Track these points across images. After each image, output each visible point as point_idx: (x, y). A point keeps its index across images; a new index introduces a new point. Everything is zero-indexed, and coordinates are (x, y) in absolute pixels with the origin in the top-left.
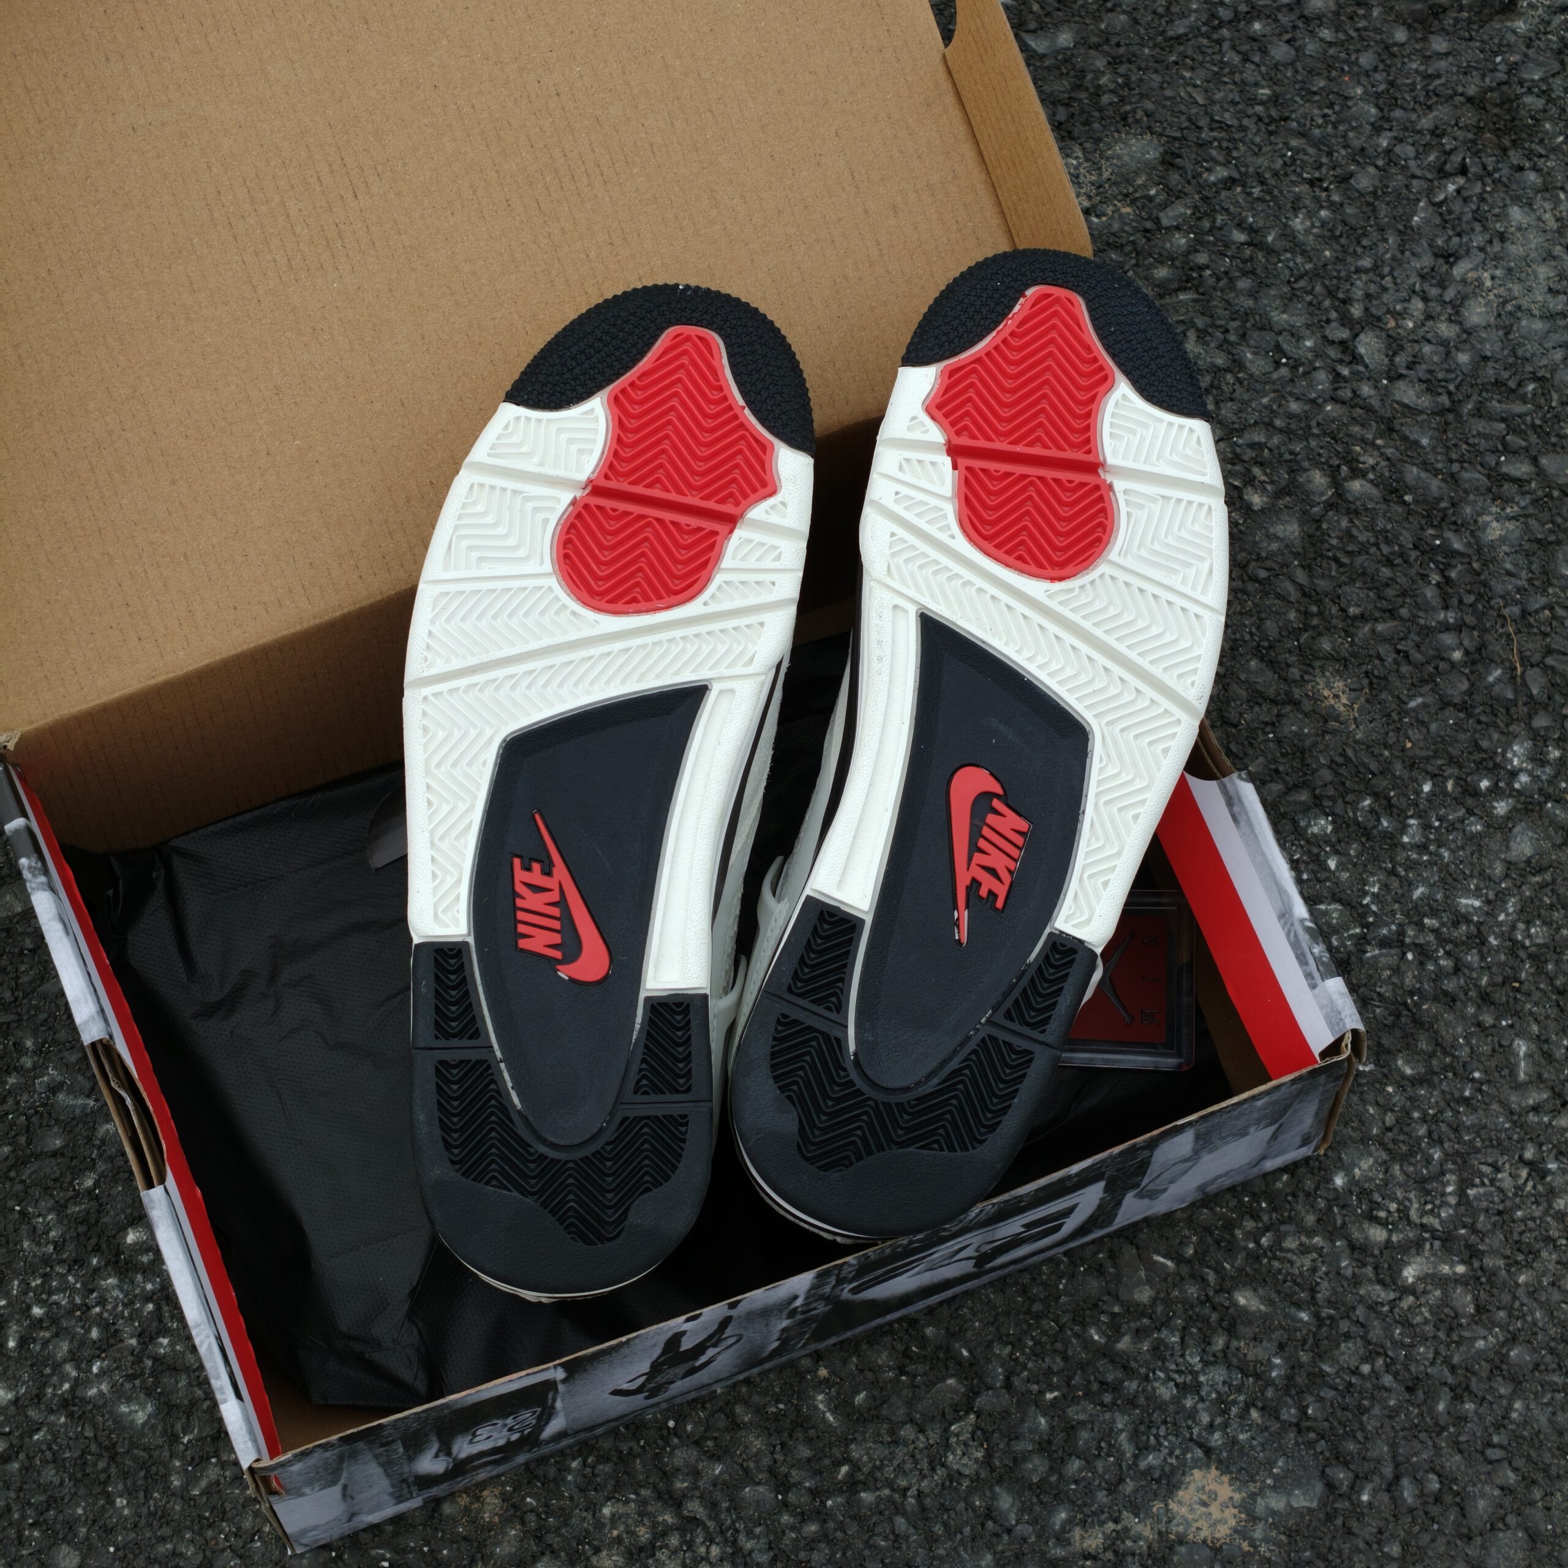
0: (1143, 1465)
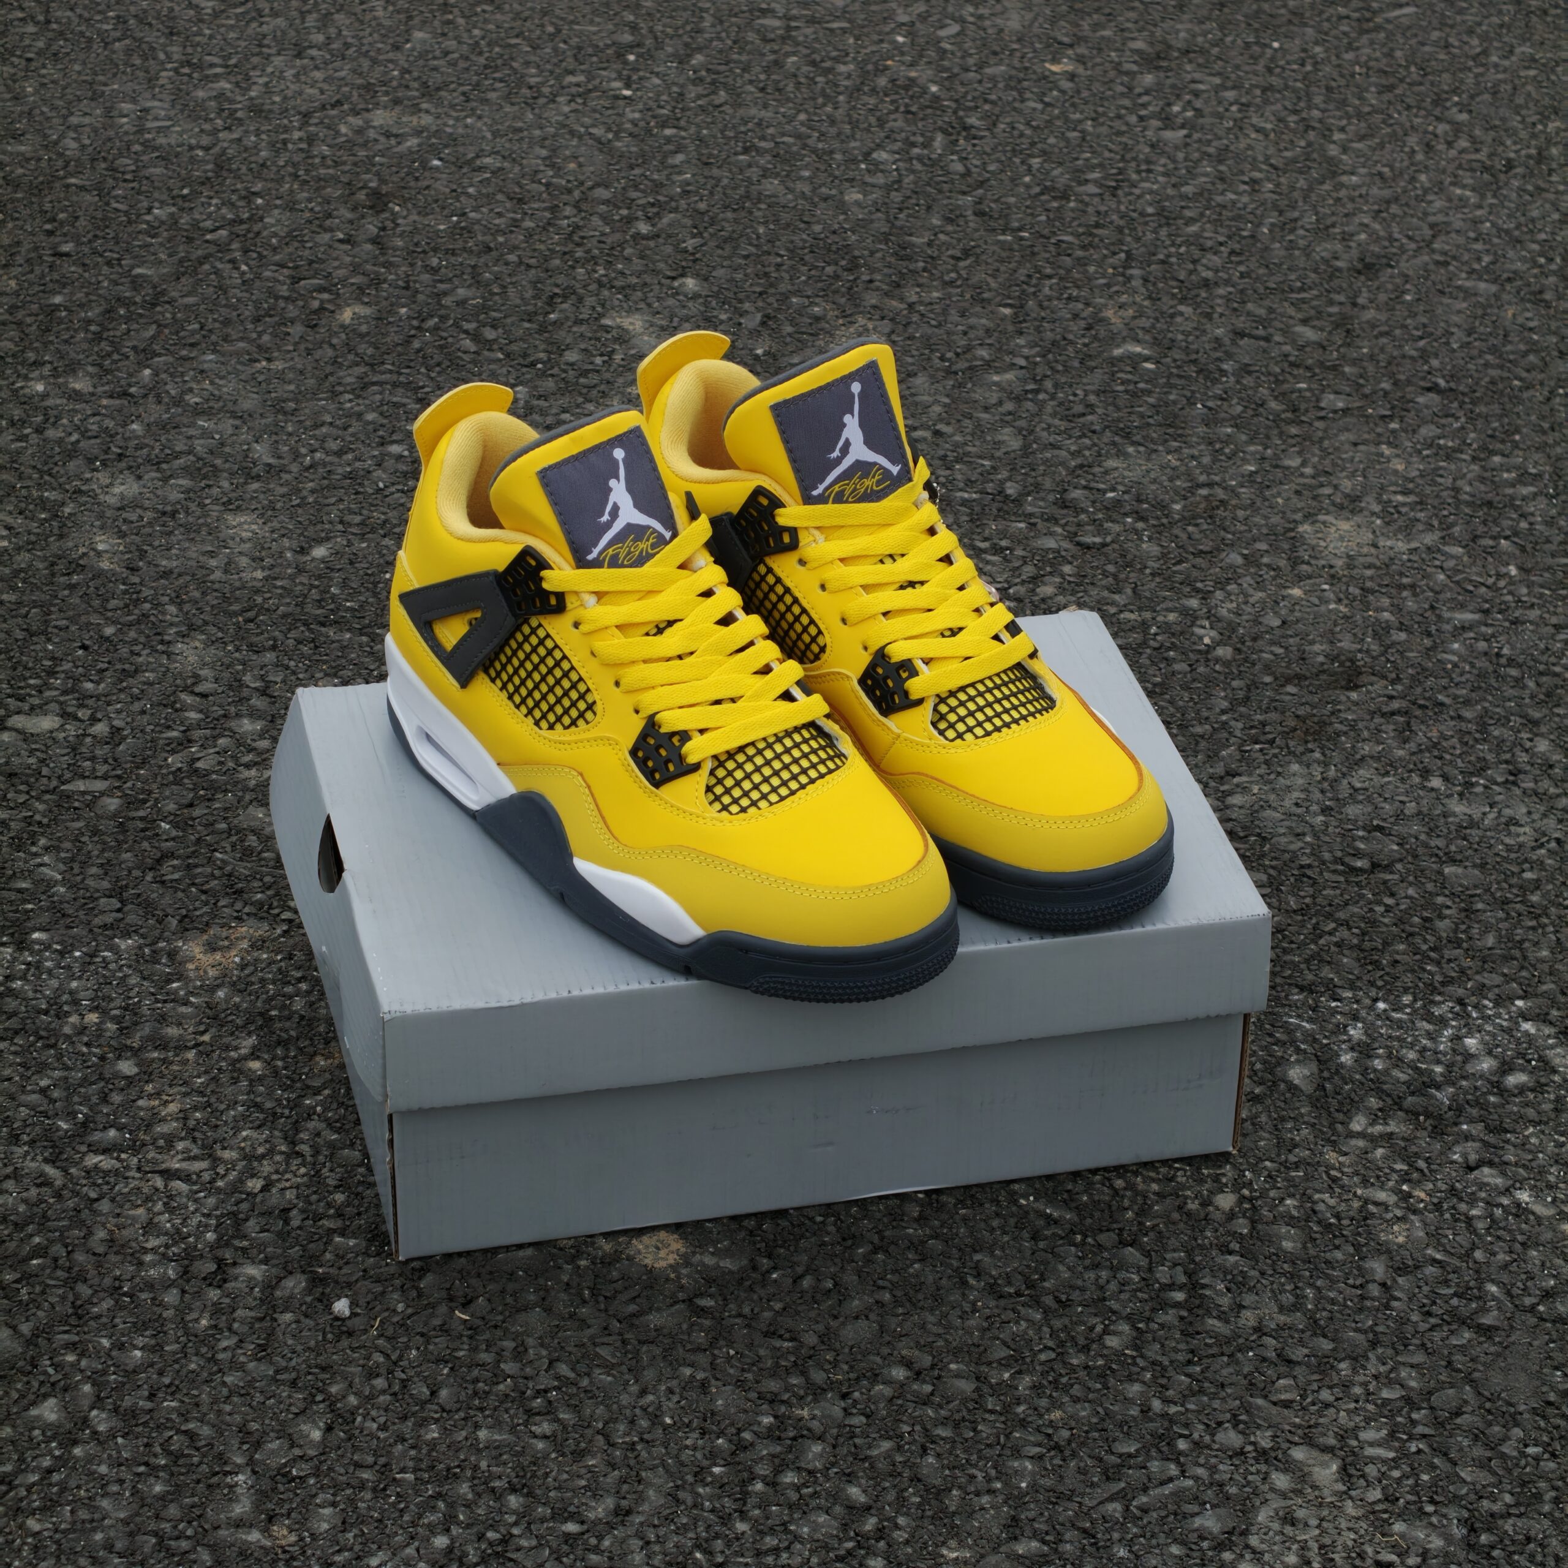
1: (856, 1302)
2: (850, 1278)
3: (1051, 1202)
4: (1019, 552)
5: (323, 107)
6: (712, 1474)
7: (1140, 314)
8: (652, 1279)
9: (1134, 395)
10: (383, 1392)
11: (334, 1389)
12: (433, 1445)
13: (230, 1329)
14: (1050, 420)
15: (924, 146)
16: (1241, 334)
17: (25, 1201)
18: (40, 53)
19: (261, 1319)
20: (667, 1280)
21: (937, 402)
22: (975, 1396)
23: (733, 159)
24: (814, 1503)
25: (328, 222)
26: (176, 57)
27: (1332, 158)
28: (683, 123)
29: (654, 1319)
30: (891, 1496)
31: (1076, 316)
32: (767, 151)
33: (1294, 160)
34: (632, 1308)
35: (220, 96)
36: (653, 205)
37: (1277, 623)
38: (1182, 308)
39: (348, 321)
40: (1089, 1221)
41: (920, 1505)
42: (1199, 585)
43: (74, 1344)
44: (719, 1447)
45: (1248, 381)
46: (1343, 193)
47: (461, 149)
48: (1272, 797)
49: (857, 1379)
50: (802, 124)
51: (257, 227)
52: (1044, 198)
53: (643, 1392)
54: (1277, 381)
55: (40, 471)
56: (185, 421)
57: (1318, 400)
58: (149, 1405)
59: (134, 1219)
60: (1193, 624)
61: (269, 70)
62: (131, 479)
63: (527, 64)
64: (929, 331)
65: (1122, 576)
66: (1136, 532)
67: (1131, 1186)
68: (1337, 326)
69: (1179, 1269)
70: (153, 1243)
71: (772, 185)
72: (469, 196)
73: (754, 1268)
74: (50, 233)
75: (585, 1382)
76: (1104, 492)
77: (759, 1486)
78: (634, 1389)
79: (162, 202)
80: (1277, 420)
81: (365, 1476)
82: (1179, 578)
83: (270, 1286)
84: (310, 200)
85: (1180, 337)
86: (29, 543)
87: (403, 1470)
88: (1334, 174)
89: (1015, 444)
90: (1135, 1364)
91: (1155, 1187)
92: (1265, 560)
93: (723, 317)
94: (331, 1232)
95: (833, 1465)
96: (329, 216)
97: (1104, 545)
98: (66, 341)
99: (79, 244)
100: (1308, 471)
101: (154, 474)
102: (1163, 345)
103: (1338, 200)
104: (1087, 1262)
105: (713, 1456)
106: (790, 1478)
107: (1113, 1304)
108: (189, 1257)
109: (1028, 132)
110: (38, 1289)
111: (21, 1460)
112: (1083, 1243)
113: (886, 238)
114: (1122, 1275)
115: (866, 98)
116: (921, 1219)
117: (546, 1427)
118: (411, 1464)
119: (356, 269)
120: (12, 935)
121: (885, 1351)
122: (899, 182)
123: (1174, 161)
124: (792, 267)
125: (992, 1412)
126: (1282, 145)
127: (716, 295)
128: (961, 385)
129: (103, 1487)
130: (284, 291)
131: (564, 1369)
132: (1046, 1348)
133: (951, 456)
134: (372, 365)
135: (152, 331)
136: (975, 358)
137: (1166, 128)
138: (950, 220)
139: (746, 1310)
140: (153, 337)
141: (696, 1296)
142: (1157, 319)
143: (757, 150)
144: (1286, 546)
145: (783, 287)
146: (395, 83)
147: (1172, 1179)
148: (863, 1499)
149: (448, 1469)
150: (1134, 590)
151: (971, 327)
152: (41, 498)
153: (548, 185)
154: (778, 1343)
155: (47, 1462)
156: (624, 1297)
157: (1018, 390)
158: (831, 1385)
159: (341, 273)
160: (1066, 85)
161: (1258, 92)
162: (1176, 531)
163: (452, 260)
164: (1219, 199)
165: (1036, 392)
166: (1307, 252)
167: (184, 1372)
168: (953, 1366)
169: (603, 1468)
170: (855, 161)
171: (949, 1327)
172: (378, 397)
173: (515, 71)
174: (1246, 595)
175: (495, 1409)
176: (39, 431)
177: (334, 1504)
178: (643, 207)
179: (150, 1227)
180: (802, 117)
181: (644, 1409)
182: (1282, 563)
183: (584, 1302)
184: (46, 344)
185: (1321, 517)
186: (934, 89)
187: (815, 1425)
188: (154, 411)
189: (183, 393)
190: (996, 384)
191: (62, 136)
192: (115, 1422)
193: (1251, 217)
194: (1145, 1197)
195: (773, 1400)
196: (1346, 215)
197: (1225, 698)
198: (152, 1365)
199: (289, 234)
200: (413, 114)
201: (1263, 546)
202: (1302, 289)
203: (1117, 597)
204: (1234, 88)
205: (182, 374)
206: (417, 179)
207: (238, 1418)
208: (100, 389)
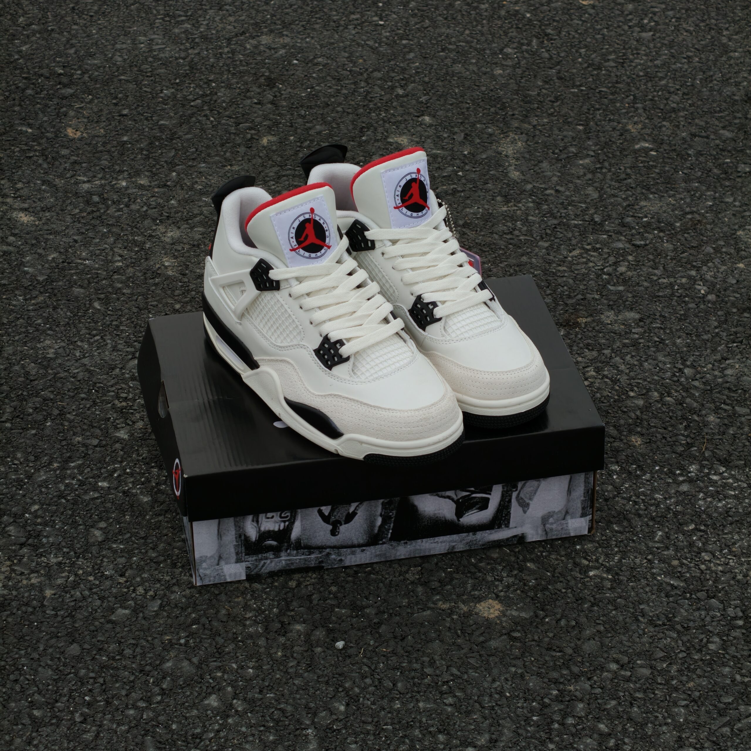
0: (472, 593)
1: (588, 632)
2: (583, 620)
3: (672, 578)
4: (606, 250)
5: (236, 35)
6: (533, 720)
7: (644, 127)
8: (489, 624)
9: (649, 168)
10: (370, 685)
11: (347, 685)
12: (398, 711)
13: (292, 656)
14: (610, 182)
15: (528, 45)
16: (694, 135)
17: (184, 596)
18: (96, 12)
19: (307, 651)
20: (496, 624)
21: (554, 175)
22: (651, 676)
23: (437, 55)
24: (583, 733)
25: (248, 94)
26: (162, 12)
27: (725, 44)
28: (410, 37)
29: (493, 644)
30: (619, 728)
31: (614, 129)
32: (453, 50)
33: (706, 46)
34: (482, 639)
35: (186, 31)
36: (403, 80)
37: (734, 282)
38: (664, 123)
39: (266, 144)
40: (691, 587)
41: (634, 732)
42: (694, 264)
43: (219, 667)
44: (534, 707)
45: (702, 159)
46: (732, 62)
47: (306, 54)
48: (746, 370)
49: (594, 670)
50: (468, 35)
51: (215, 98)
52: (590, 69)
53: (494, 680)
54: (715, 158)
55: (131, 226)
56: (196, 198)
57: (736, 168)
58: (260, 696)
59: (238, 603)
60: (694, 284)
61: (208, 17)
62: (175, 229)
63: (331, 9)
64: (546, 139)
65: (657, 261)
66: (660, 238)
67: (709, 568)
68: (739, 130)
69: (738, 609)
70: (249, 615)
71: (458, 67)
72: (314, 78)
73: (537, 616)
74: (116, 104)
75: (466, 677)
76: (642, 218)
77: (556, 726)
78: (489, 679)
79: (167, 87)
80: (718, 178)
81: (369, 728)
82: (684, 260)
83: (308, 635)
84: (237, 83)
85: (666, 138)
86: (132, 263)
87: (386, 724)
88: (726, 52)
89: (596, 195)
90: (725, 657)
91: (720, 568)
92: (724, 250)
93: (445, 135)
94: (333, 606)
95: (590, 713)
96: (248, 91)
97: (646, 245)
98: (133, 159)
99: (131, 110)
100: (737, 204)
101: (186, 226)
102: (659, 143)
103: (731, 65)
104: (694, 607)
105: (532, 711)
106: (570, 721)
107: (710, 628)
108: (267, 622)
109: (577, 36)
110: (198, 640)
111: (204, 726)
112: (691, 598)
113: (517, 92)
114: (711, 613)
115: (497, 22)
116: (612, 589)
117: (450, 700)
118: (389, 721)
119: (265, 117)
120: (156, 462)
121: (606, 655)
122: (519, 63)
123: (649, 48)
124: (475, 109)
125: (660, 684)
126: (699, 38)
127: (440, 125)
128: (564, 166)
129: (245, 738)
130: (233, 130)
131: (455, 671)
132: (681, 651)
133: (566, 202)
134: (281, 166)
135: (173, 153)
136: (569, 152)
137: (642, 31)
138: (546, 82)
139: (536, 638)
140: (174, 156)
141: (511, 631)
142: (653, 129)
143: (448, 49)
144: (732, 242)
145: (472, 119)
146: (269, 22)
147: (727, 564)
148: (606, 730)
149: (408, 723)
150: (664, 268)
151: (565, 136)
152: (134, 240)
153: (350, 71)
154: (554, 654)
155: (216, 727)
156: (477, 633)
157: (592, 168)
158: (582, 673)
159: (258, 120)
160: (592, 11)
161: (684, 11)
162: (679, 237)
163: (311, 111)
164: (673, 66)
165: (601, 168)
166: (720, 92)
167: (274, 679)
168: (639, 662)
169: (480, 719)
170: (495, 53)
171: (634, 642)
172: (287, 183)
173: (326, 14)
174: (718, 268)
175: (425, 692)
176: (127, 206)
177: (356, 743)
178: (398, 81)
179: (246, 607)
180: (467, 32)
181: (496, 689)
182: (732, 251)
183: (459, 636)
184: (123, 161)
185: (747, 227)
186: (528, 15)
187: (578, 694)
188: (181, 194)
189: (193, 184)
190: (581, 165)
191: (114, 55)
192: (246, 706)
193: (690, 75)
194: (716, 573)
195: (556, 682)
196: (735, 73)
197: (716, 320)
198: (258, 676)
199: (231, 101)
200: (280, 37)
201: (722, 243)
202: (720, 111)
203: (656, 271)
204: (672, 9)
205: (191, 174)
206: (287, 70)
207: (304, 701)
208: (153, 184)
